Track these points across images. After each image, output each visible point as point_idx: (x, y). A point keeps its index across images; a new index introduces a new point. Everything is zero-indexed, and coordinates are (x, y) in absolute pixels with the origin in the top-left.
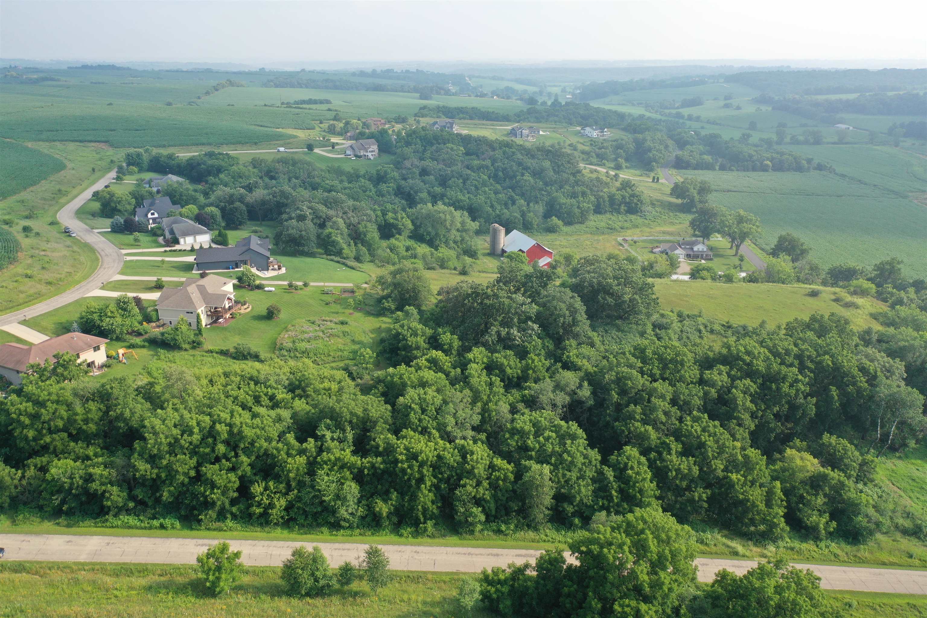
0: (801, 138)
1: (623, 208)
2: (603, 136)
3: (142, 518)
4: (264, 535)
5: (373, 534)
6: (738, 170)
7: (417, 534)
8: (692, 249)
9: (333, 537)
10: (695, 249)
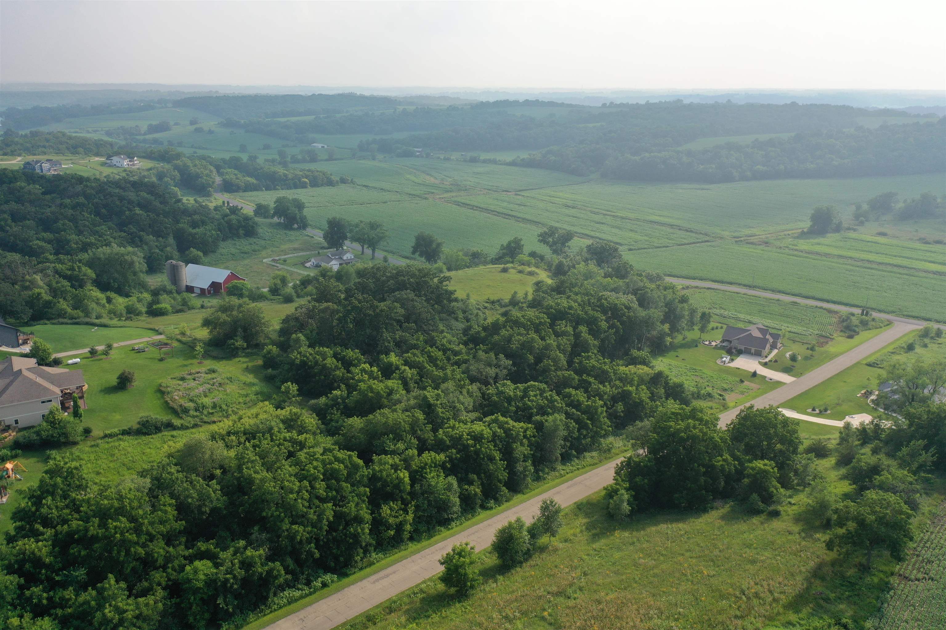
0: (300, 157)
1: (241, 232)
2: (133, 165)
3: (300, 586)
4: (403, 553)
5: (473, 516)
6: (282, 189)
7: (498, 502)
8: (341, 258)
9: (451, 531)
10: (345, 258)
